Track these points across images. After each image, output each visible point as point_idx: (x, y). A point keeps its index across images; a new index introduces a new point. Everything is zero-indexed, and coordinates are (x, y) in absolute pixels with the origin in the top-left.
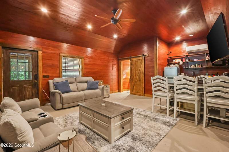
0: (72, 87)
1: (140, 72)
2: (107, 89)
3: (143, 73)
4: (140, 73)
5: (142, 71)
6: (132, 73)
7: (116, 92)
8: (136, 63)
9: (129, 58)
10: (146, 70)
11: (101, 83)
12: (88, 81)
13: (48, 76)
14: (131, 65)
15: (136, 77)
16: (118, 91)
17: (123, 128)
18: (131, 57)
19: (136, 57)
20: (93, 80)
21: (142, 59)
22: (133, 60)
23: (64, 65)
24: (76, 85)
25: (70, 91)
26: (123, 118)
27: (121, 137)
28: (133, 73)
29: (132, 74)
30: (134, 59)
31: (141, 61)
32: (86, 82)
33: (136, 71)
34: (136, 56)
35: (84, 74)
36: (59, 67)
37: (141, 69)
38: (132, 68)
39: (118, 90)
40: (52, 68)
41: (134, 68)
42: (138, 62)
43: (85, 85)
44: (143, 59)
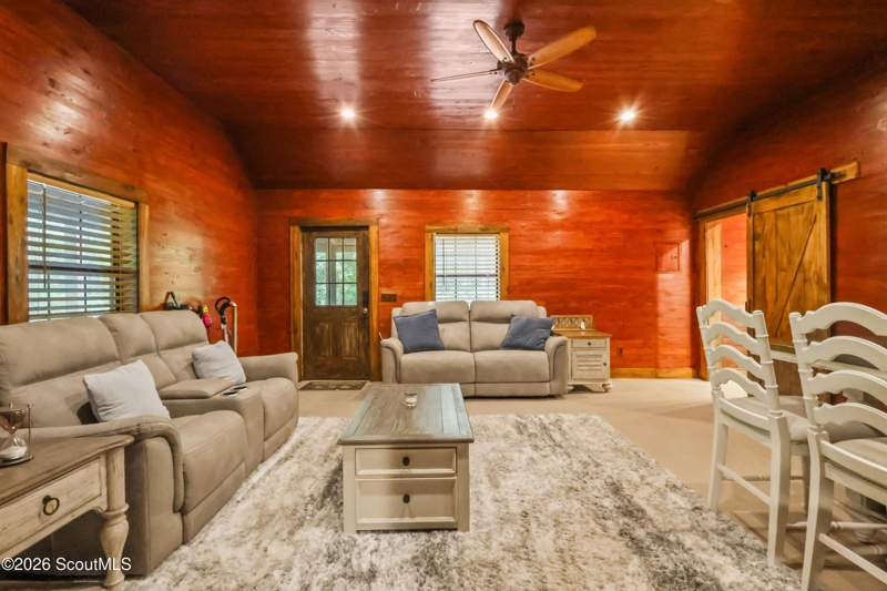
0: (449, 333)
1: (800, 276)
2: (591, 353)
3: (819, 281)
4: (805, 281)
5: (813, 269)
6: (759, 282)
7: (683, 377)
8: (780, 225)
9: (743, 204)
10: (840, 265)
11: (583, 326)
12: (513, 316)
13: (395, 295)
14: (754, 237)
15: (780, 303)
16: (689, 371)
17: (407, 499)
18: (753, 196)
19: (778, 195)
20: (542, 312)
21: (814, 197)
22: (760, 214)
23: (439, 261)
24: (470, 326)
25: (436, 347)
26: (406, 462)
27: (399, 531)
28: (764, 280)
29: (759, 291)
30: (768, 205)
31: (811, 208)
32: (507, 320)
33: (779, 269)
34: (783, 187)
35: (508, 290)
36: (422, 268)
37: (807, 257)
38: (759, 259)
39: (693, 366)
40: (405, 273)
41: (767, 253)
42: (793, 219)
43: (500, 332)
44: (820, 198)
